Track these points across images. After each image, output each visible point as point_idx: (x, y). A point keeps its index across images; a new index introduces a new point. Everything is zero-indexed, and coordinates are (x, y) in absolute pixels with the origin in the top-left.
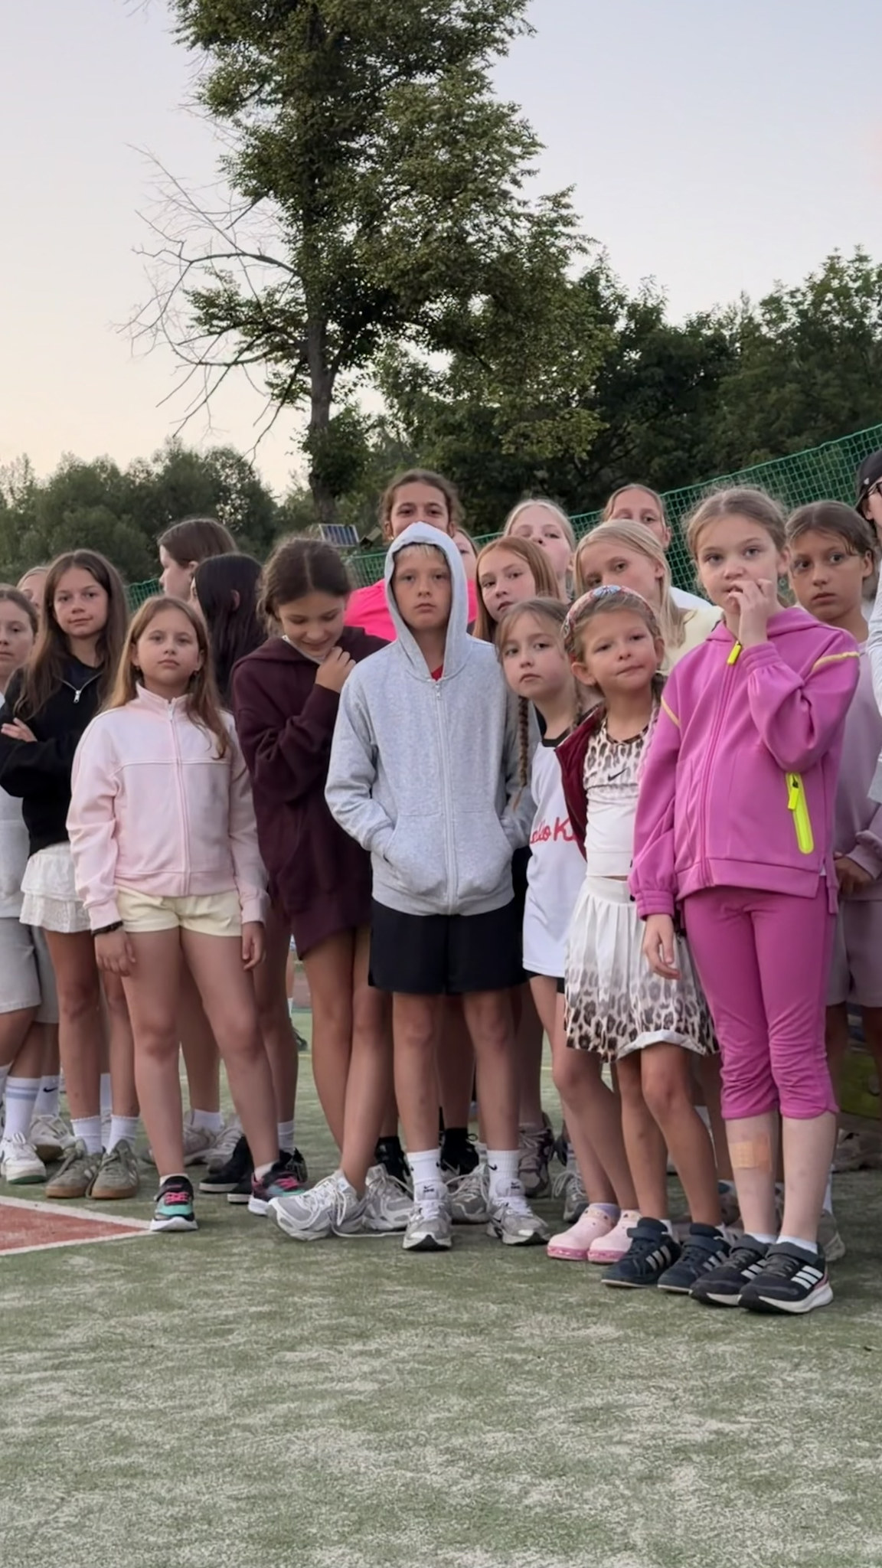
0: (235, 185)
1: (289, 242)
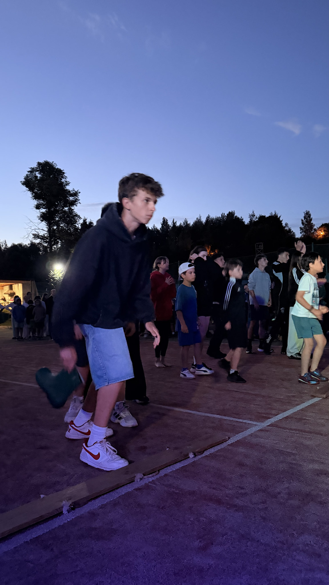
0: (39, 220)
1: (47, 228)
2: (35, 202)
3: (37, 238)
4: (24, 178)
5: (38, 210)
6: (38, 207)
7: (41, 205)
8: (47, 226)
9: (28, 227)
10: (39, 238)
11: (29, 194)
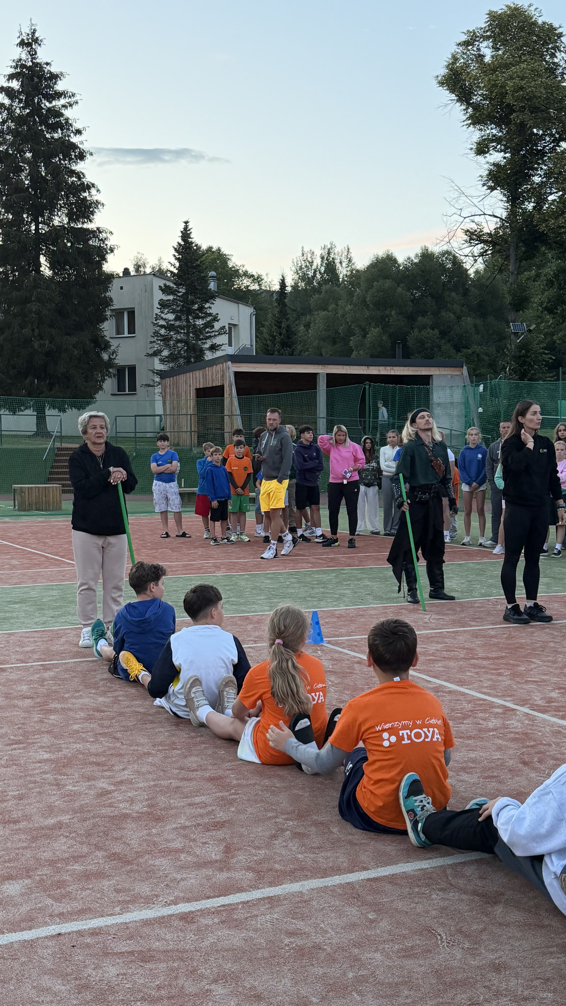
0: (483, 186)
1: (505, 209)
2: (475, 135)
3: (477, 242)
4: (446, 63)
5: (480, 158)
6: (482, 149)
7: (492, 141)
8: (506, 204)
9: (455, 211)
10: (482, 241)
11: (458, 112)
